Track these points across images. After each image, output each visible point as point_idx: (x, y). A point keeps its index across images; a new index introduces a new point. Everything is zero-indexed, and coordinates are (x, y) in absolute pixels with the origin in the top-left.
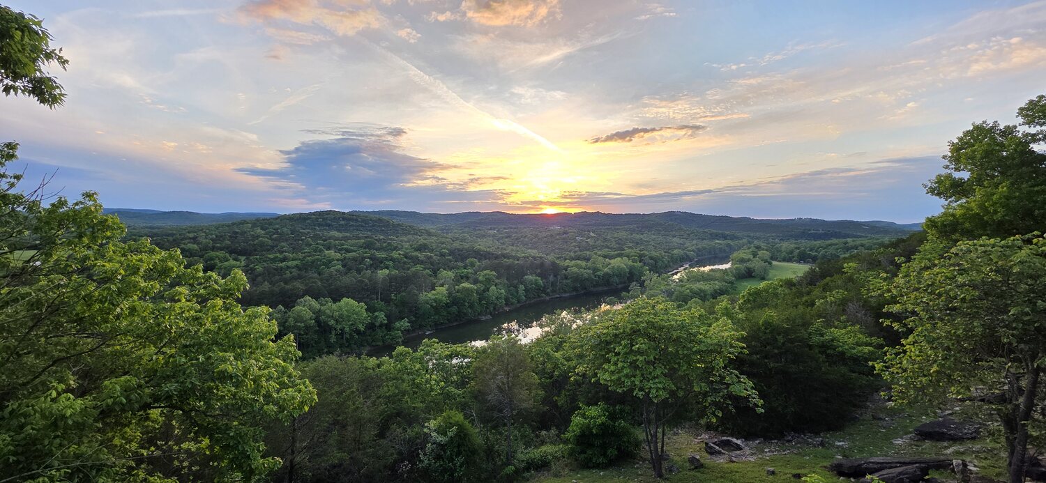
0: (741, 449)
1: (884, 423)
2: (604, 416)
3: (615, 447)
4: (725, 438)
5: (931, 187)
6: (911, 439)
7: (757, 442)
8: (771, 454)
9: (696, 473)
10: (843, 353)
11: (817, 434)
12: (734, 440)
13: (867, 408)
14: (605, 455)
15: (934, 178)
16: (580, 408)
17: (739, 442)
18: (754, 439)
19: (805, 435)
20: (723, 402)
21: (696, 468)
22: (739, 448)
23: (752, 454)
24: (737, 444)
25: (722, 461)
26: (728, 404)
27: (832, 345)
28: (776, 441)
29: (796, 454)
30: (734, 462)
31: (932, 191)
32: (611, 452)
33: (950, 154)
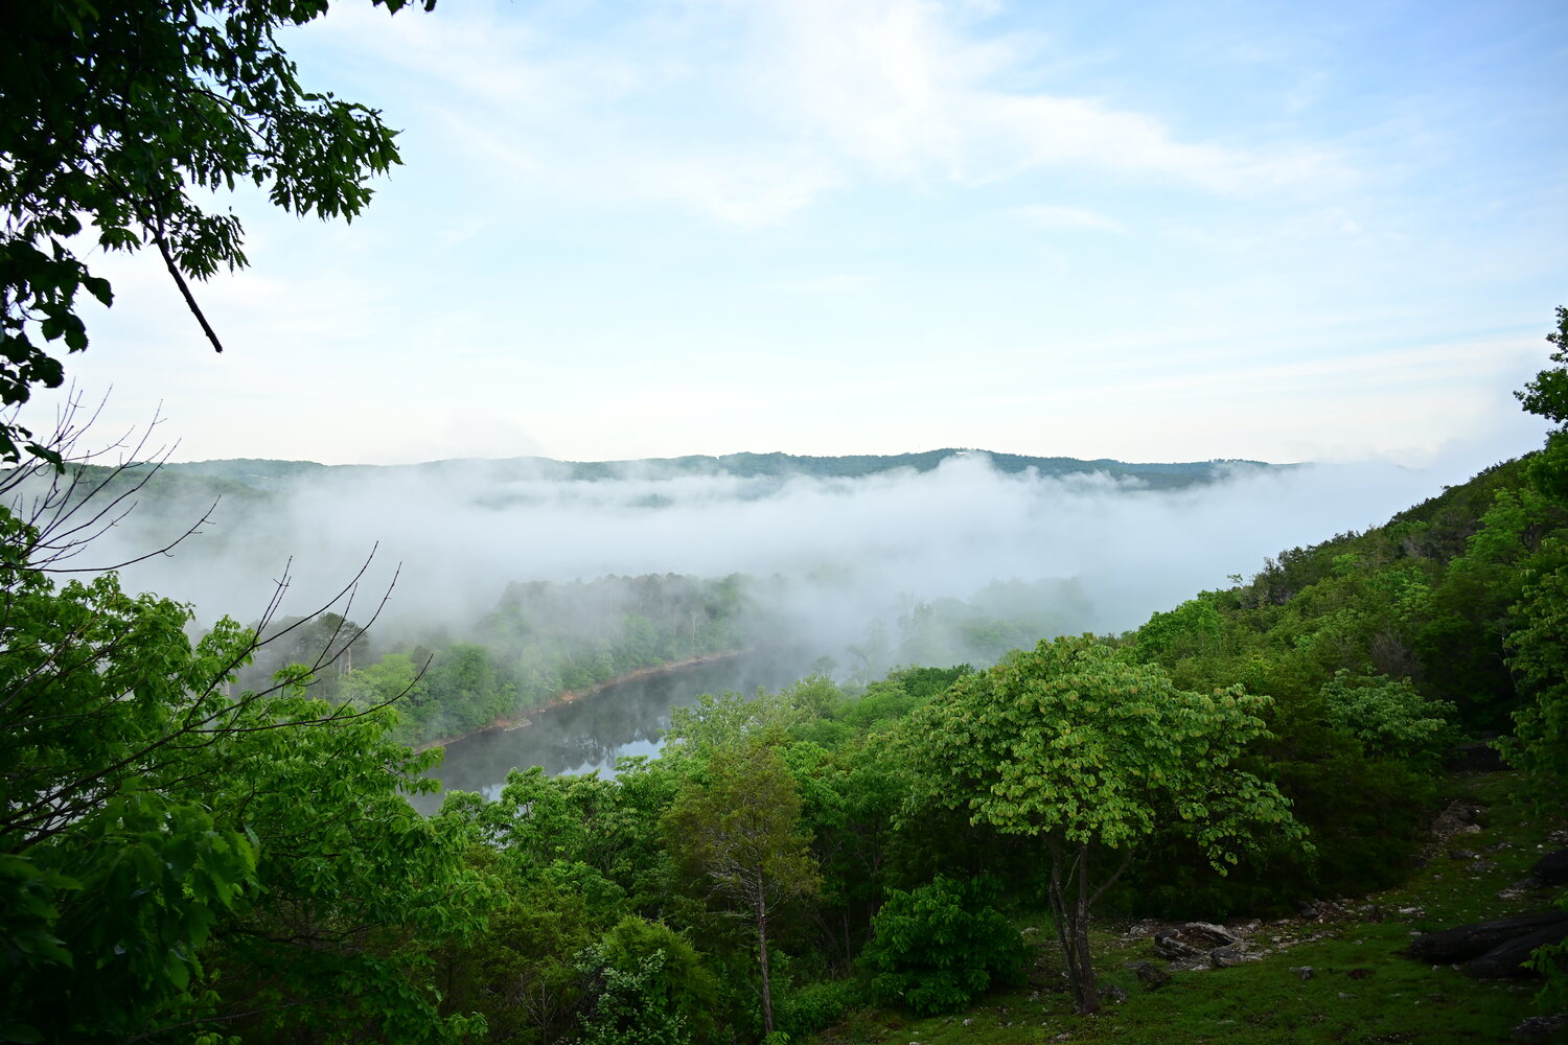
0: (1227, 943)
1: (1476, 866)
2: (952, 902)
3: (984, 965)
4: (1192, 925)
5: (1530, 398)
6: (1527, 887)
7: (1252, 926)
8: (1287, 944)
9: (1162, 996)
10: (1387, 735)
11: (1358, 897)
12: (1210, 926)
13: (1436, 840)
14: (963, 985)
15: (1533, 380)
16: (889, 898)
17: (1220, 929)
18: (1244, 923)
19: (1340, 904)
20: (1238, 836)
21: (1158, 985)
22: (1221, 940)
23: (1253, 949)
24: (1216, 934)
25: (1200, 967)
26: (1247, 839)
27: (1367, 720)
28: (1286, 921)
29: (1333, 938)
30: (1227, 966)
31: (1532, 406)
32: (977, 977)
33: (1560, 333)
